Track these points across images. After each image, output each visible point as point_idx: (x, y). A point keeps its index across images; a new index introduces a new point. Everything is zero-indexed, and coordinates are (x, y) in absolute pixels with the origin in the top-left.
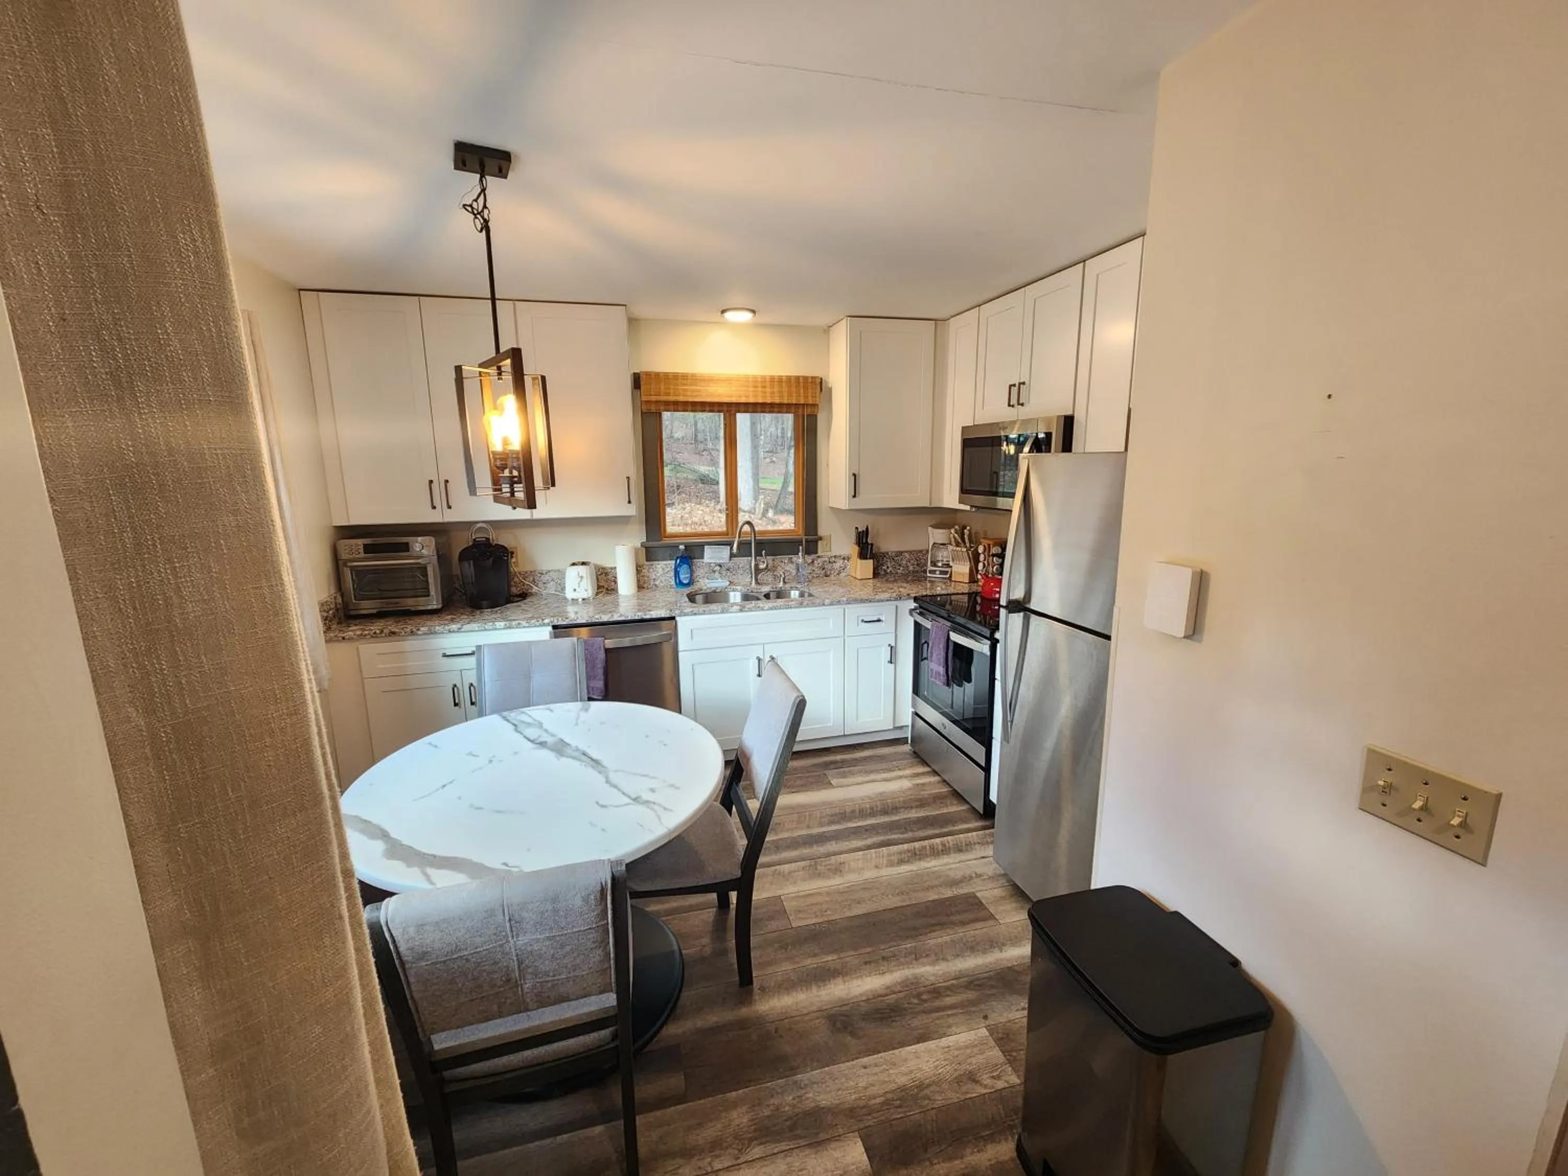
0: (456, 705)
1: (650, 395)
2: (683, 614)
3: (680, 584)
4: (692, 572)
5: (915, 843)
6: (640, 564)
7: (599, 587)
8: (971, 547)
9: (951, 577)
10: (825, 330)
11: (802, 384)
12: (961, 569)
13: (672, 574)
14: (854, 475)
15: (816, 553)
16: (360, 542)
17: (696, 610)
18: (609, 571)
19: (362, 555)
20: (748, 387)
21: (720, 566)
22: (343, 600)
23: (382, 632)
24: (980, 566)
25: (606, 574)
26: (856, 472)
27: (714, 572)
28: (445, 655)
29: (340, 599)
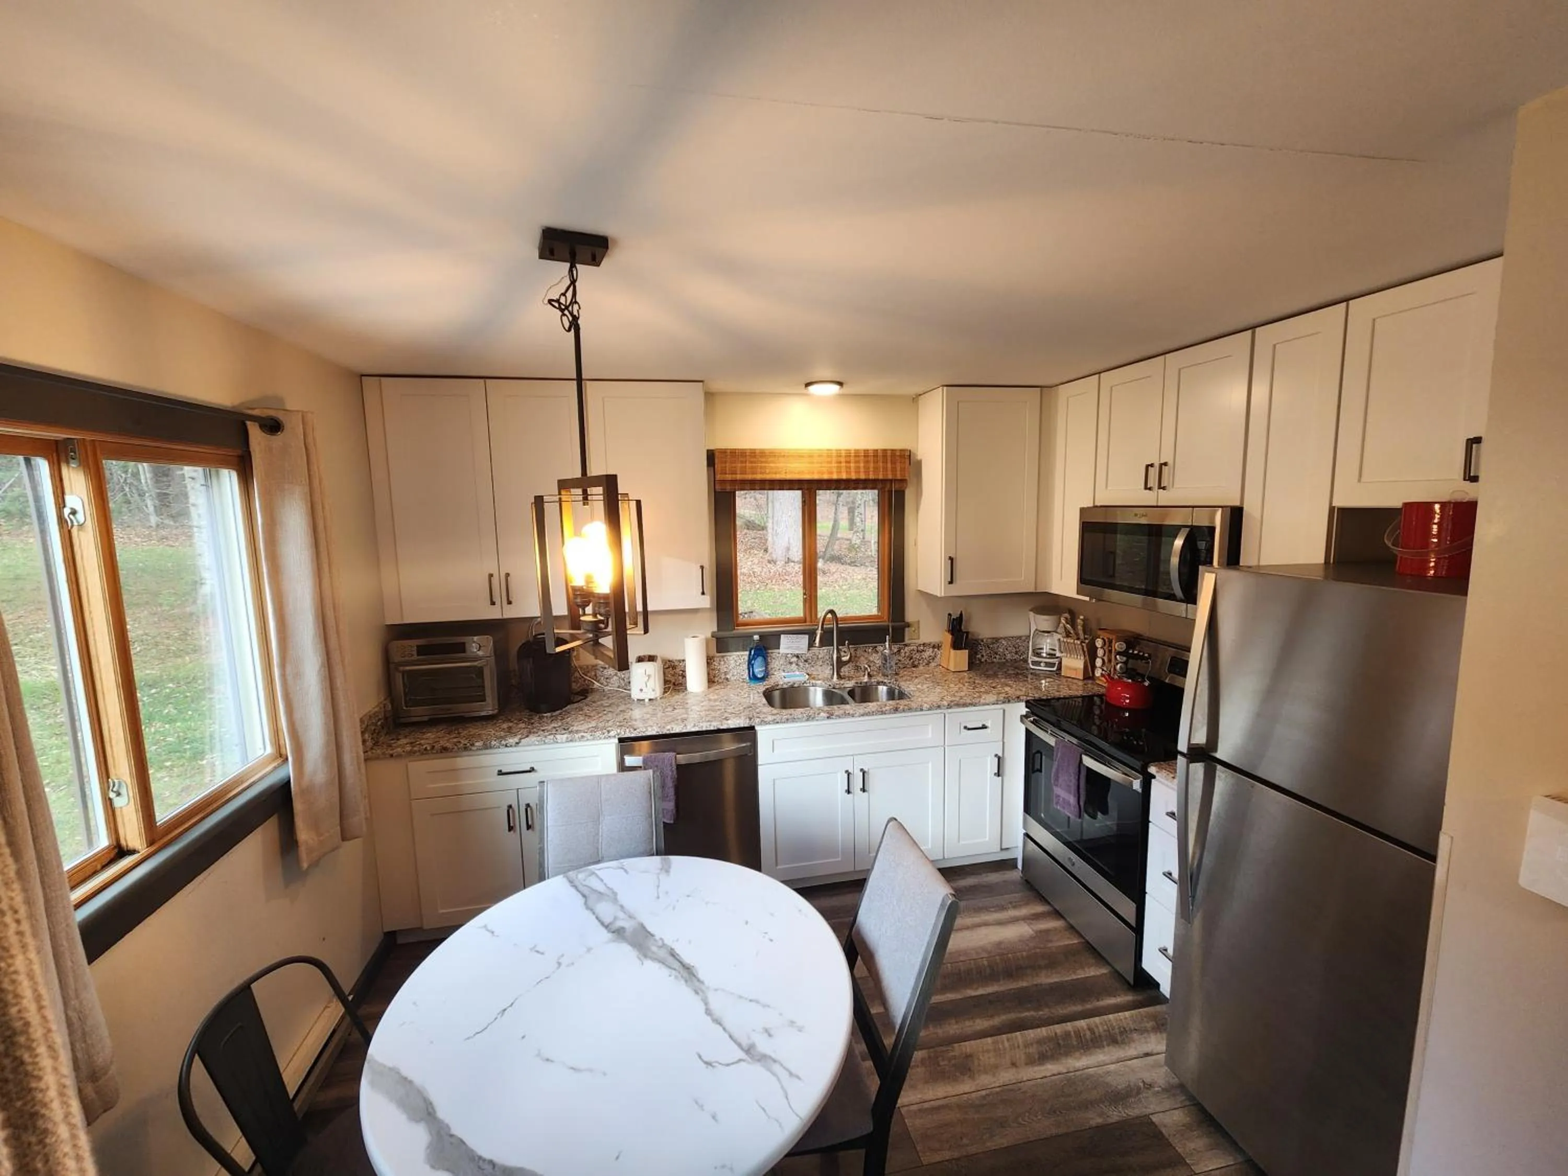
0: (511, 828)
1: (726, 474)
2: (763, 722)
3: (754, 678)
4: (766, 664)
5: (1056, 1026)
6: (711, 654)
7: (666, 682)
8: (1085, 639)
9: (1060, 668)
10: (914, 399)
11: (889, 459)
12: (1074, 664)
13: (745, 666)
14: (951, 559)
15: (903, 641)
16: (414, 643)
17: (778, 718)
18: (676, 664)
19: (415, 657)
20: (830, 462)
21: (798, 657)
22: (392, 706)
23: (433, 747)
24: (1099, 662)
25: (674, 667)
26: (952, 556)
27: (791, 663)
28: (500, 773)
29: (390, 706)
